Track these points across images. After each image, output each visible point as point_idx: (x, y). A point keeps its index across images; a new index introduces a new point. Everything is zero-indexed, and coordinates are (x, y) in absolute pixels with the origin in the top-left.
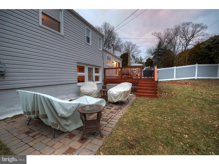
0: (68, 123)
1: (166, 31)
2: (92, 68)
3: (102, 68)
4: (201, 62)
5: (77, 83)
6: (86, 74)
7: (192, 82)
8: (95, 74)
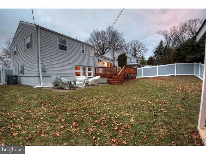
0: (66, 86)
1: (172, 28)
2: (86, 68)
3: (93, 67)
4: (182, 61)
5: (75, 76)
6: (81, 71)
7: (170, 78)
8: (87, 72)
